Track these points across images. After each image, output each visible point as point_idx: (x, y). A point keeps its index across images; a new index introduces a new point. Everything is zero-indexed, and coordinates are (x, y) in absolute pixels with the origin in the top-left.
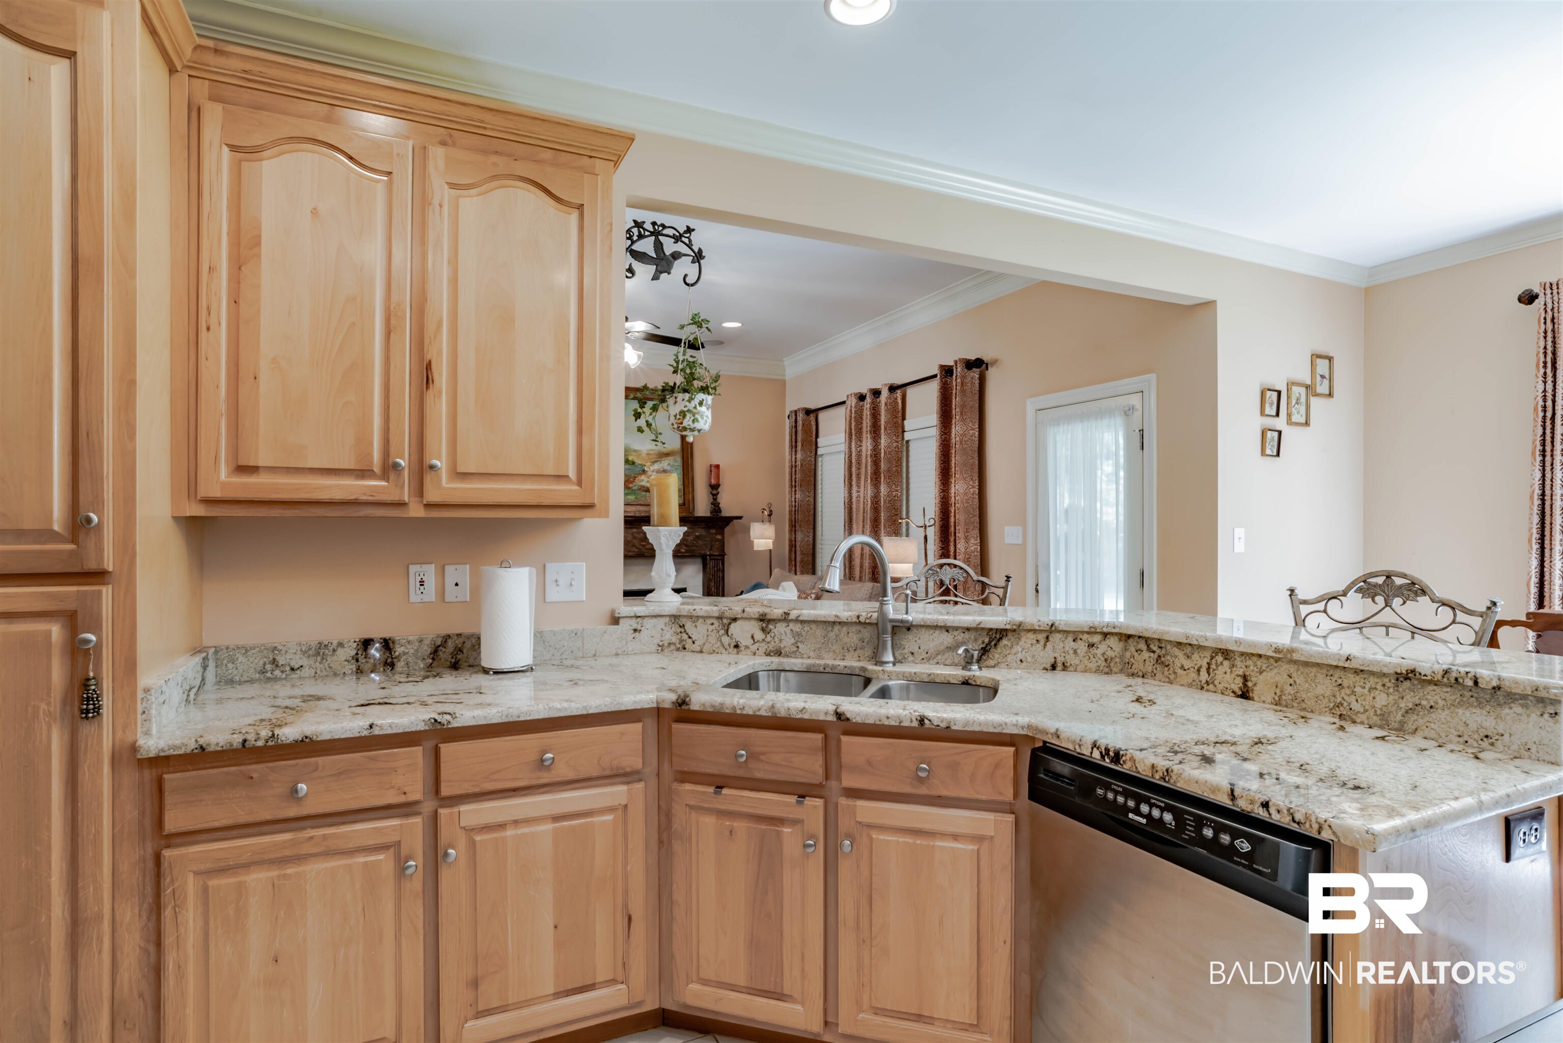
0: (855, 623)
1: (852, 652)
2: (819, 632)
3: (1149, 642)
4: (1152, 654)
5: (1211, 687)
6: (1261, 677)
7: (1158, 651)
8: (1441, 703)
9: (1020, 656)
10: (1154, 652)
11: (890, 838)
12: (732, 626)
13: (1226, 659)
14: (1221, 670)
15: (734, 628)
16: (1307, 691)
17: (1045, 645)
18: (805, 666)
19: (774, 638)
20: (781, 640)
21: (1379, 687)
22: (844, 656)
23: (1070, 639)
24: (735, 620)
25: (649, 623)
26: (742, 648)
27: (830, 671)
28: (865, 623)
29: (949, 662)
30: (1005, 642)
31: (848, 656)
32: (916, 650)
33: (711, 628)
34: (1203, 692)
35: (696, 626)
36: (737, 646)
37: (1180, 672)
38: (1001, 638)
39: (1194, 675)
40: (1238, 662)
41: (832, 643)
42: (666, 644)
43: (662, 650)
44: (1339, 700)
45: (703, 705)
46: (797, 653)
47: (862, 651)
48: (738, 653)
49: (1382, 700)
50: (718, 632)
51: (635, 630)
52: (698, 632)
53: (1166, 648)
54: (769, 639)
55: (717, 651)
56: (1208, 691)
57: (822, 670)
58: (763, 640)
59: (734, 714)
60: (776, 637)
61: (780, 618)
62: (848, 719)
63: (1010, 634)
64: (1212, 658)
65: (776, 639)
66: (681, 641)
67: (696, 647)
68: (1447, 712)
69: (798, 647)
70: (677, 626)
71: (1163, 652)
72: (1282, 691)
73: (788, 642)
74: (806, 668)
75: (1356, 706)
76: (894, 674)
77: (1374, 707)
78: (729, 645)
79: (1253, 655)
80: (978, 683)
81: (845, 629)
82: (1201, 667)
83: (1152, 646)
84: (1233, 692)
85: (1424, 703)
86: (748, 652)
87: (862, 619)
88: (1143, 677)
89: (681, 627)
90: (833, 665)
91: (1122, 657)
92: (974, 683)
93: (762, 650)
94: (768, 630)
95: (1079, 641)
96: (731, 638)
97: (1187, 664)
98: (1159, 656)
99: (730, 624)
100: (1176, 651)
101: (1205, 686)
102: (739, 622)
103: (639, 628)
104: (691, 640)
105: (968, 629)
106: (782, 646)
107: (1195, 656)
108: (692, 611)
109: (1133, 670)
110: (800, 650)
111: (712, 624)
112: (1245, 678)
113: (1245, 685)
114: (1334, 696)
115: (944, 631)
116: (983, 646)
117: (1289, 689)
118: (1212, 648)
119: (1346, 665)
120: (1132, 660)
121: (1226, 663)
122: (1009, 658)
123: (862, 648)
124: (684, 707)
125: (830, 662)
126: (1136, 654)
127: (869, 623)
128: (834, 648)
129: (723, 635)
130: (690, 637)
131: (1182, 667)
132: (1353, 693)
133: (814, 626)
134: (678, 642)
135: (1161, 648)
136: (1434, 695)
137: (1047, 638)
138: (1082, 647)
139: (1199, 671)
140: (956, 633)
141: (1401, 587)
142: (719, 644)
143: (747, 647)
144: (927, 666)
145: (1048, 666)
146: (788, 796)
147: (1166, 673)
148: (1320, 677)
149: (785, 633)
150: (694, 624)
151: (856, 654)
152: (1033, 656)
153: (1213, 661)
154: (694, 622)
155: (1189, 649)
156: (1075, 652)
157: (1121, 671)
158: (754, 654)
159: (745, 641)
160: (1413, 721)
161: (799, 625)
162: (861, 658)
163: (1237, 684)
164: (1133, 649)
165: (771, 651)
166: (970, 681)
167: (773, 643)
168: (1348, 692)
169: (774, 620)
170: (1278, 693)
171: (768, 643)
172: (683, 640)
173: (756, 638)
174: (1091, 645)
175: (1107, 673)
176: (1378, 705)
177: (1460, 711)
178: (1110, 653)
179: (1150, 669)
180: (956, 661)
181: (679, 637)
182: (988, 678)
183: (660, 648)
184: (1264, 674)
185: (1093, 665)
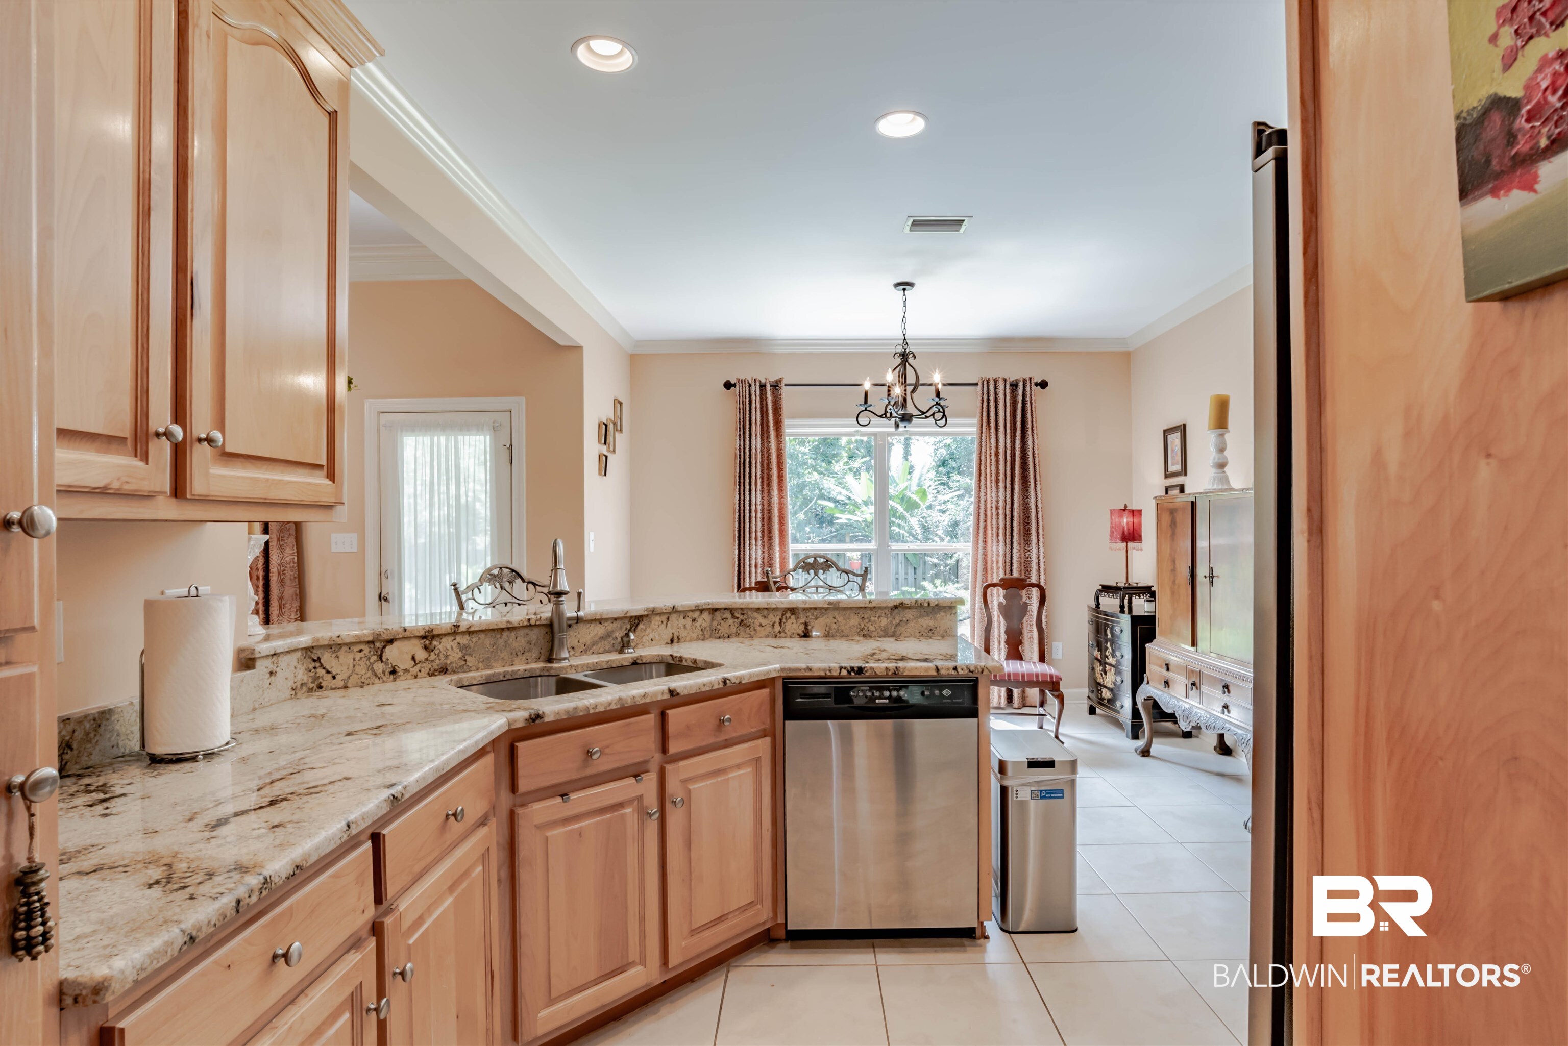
0: (526, 626)
1: (520, 656)
2: (488, 641)
3: (734, 611)
4: (736, 620)
5: (783, 634)
6: (817, 622)
7: (741, 617)
8: (912, 617)
9: (651, 636)
10: (737, 618)
11: (701, 785)
12: (388, 649)
13: (792, 614)
14: (790, 621)
15: (391, 653)
16: (845, 625)
17: (667, 624)
18: (484, 678)
19: (438, 655)
20: (447, 657)
21: (883, 615)
22: (513, 661)
23: (682, 617)
24: (391, 641)
25: (284, 661)
26: (401, 673)
27: (510, 678)
28: (535, 625)
29: (602, 650)
30: (641, 626)
31: (516, 661)
32: (575, 644)
33: (358, 656)
34: (777, 638)
35: (337, 657)
36: (393, 672)
37: (759, 628)
38: (638, 624)
39: (769, 629)
40: (802, 615)
41: (501, 651)
42: (299, 686)
43: (296, 694)
44: (862, 626)
45: (558, 713)
46: (465, 667)
47: (530, 654)
48: (395, 680)
49: (884, 621)
50: (369, 659)
51: (271, 673)
52: (340, 664)
53: (747, 614)
54: (433, 656)
55: (367, 682)
56: (780, 637)
57: (501, 678)
58: (427, 659)
59: (588, 715)
60: (441, 654)
61: (450, 632)
62: (678, 694)
63: (644, 619)
64: (783, 615)
65: (442, 656)
66: (316, 678)
67: (339, 682)
68: (914, 621)
69: (465, 661)
70: (309, 660)
71: (745, 616)
72: (830, 628)
73: (455, 656)
74: (486, 679)
75: (872, 628)
76: (580, 667)
77: (880, 626)
78: (384, 672)
79: (811, 608)
80: (644, 661)
81: (513, 634)
82: (775, 622)
83: (736, 615)
84: (798, 635)
85: (904, 619)
86: (409, 676)
87: (532, 622)
88: (729, 637)
89: (314, 661)
90: (513, 671)
91: (711, 626)
92: (641, 662)
93: (425, 671)
94: (432, 647)
95: (687, 618)
96: (387, 664)
97: (764, 622)
98: (742, 621)
99: (385, 647)
100: (756, 615)
101: (778, 635)
102: (396, 644)
103: (275, 669)
104: (330, 675)
105: (616, 619)
106: (448, 662)
107: (771, 616)
108: (334, 638)
109: (720, 634)
110: (468, 663)
111: (361, 651)
112: (806, 624)
113: (806, 628)
114: (860, 625)
115: (598, 623)
116: (626, 632)
117: (834, 626)
118: (782, 608)
119: (870, 605)
120: (719, 627)
121: (793, 617)
122: (645, 639)
123: (530, 650)
124: (537, 722)
125: (500, 670)
126: (722, 622)
127: (539, 625)
128: (502, 655)
129: (375, 662)
130: (328, 672)
131: (761, 625)
132: (870, 621)
133: (482, 636)
134: (310, 680)
135: (743, 614)
136: (909, 614)
137: (668, 619)
138: (688, 622)
139: (773, 625)
140: (607, 624)
141: (822, 564)
142: (370, 673)
143: (406, 671)
144: (585, 657)
145: (669, 641)
146: (625, 780)
147: (748, 631)
148: (852, 615)
149: (452, 647)
150: (334, 655)
151: (524, 658)
152: (660, 635)
153: (784, 617)
154: (335, 652)
155: (766, 612)
156: (685, 627)
157: (711, 636)
158: (416, 677)
159: (404, 663)
160: (901, 629)
161: (467, 637)
162: (529, 660)
163: (801, 629)
164: (719, 619)
165: (436, 670)
166: (638, 661)
167: (437, 661)
168: (867, 621)
169: (438, 636)
170: (828, 629)
171: (432, 661)
172: (318, 677)
173: (418, 659)
174: (694, 620)
175: (703, 640)
176: (883, 625)
177: (920, 620)
178: (704, 624)
179: (734, 631)
180: (607, 648)
181: (312, 674)
182: (653, 655)
183: (293, 693)
184: (819, 619)
185: (695, 635)
